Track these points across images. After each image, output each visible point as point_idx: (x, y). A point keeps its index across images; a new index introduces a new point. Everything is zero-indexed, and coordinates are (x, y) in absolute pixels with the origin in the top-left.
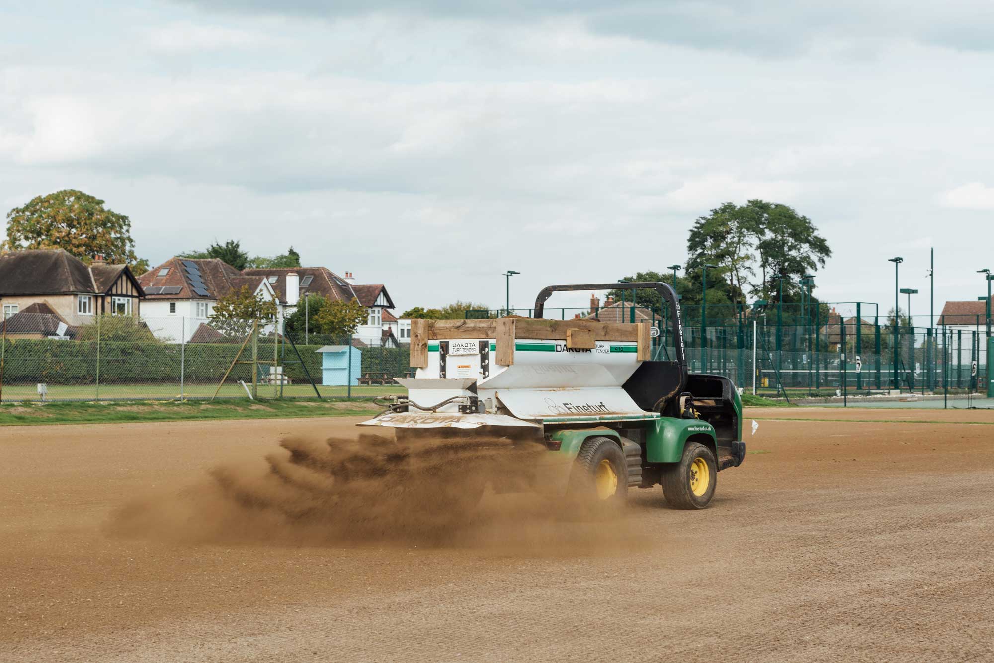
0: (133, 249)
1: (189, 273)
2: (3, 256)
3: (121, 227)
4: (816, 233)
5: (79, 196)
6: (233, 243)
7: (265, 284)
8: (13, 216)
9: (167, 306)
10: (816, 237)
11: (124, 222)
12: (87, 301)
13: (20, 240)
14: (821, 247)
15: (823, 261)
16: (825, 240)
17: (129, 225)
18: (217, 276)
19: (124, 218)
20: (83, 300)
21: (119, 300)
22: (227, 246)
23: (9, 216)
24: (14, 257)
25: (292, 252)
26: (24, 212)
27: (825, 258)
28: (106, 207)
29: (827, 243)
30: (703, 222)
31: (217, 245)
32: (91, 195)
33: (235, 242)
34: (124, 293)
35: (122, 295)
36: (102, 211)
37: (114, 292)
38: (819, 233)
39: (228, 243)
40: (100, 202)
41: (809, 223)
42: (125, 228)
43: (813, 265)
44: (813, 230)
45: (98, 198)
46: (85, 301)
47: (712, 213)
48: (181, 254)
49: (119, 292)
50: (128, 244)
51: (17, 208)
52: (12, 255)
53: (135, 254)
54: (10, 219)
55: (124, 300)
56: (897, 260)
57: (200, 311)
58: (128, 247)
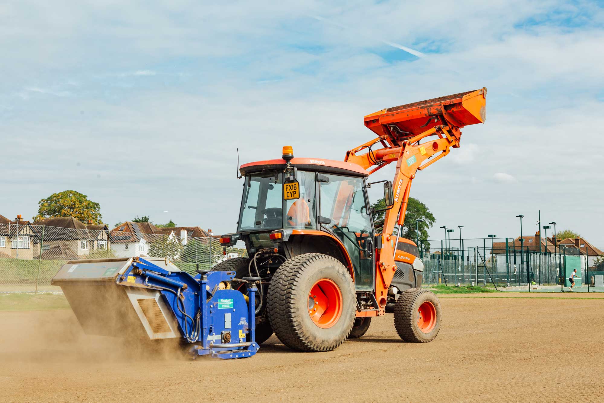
0: (101, 219)
1: (135, 229)
2: (42, 221)
3: (95, 208)
4: (428, 211)
5: (75, 193)
6: (145, 217)
7: (172, 234)
8: (42, 203)
9: (124, 246)
10: (428, 213)
11: (97, 206)
12: (85, 243)
13: (45, 215)
14: (430, 217)
15: (432, 224)
16: (432, 214)
17: (99, 208)
18: (148, 231)
19: (97, 204)
20: (83, 242)
21: (101, 242)
22: (143, 219)
23: (39, 203)
24: (47, 221)
25: (171, 222)
26: (47, 200)
27: (433, 222)
28: (88, 199)
29: (434, 216)
30: (373, 206)
31: (138, 218)
32: (81, 193)
33: (147, 217)
34: (104, 239)
35: (102, 240)
36: (86, 200)
37: (99, 238)
38: (430, 211)
39: (143, 217)
40: (85, 197)
41: (425, 206)
42: (97, 209)
43: (427, 226)
44: (427, 209)
45: (84, 194)
46: (84, 243)
47: (378, 202)
48: (119, 223)
49: (101, 239)
50: (99, 217)
51: (44, 199)
52: (46, 220)
53: (102, 221)
54: (40, 204)
55: (104, 242)
56: (521, 216)
57: (140, 248)
58: (98, 218)
